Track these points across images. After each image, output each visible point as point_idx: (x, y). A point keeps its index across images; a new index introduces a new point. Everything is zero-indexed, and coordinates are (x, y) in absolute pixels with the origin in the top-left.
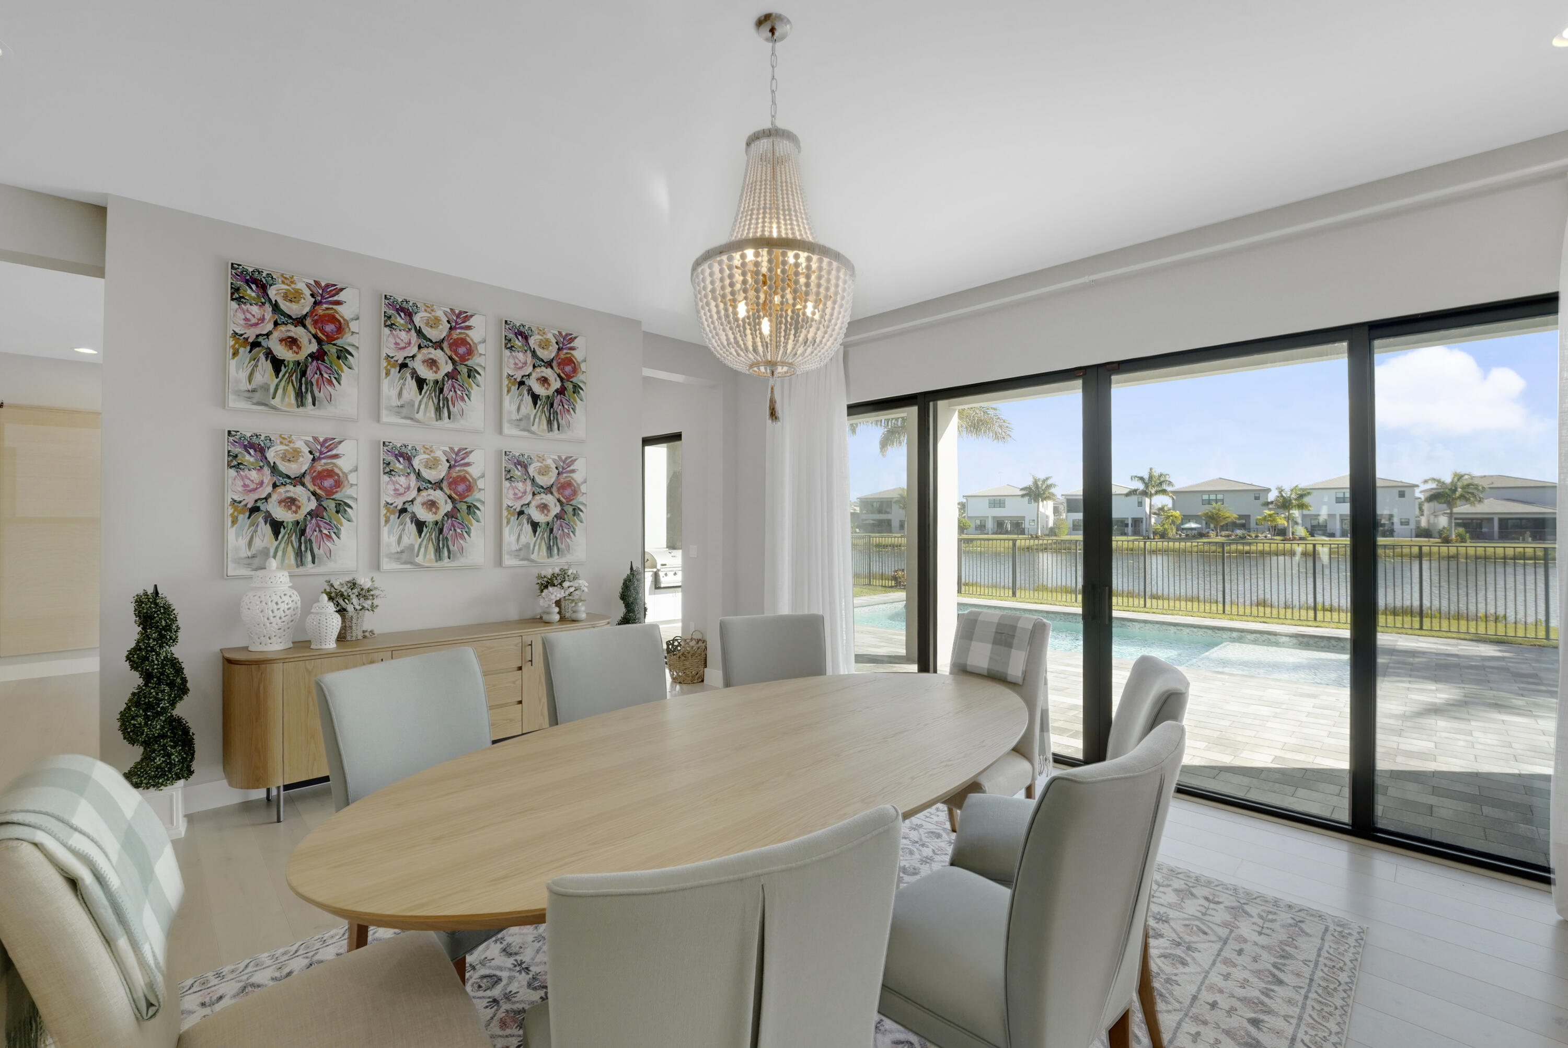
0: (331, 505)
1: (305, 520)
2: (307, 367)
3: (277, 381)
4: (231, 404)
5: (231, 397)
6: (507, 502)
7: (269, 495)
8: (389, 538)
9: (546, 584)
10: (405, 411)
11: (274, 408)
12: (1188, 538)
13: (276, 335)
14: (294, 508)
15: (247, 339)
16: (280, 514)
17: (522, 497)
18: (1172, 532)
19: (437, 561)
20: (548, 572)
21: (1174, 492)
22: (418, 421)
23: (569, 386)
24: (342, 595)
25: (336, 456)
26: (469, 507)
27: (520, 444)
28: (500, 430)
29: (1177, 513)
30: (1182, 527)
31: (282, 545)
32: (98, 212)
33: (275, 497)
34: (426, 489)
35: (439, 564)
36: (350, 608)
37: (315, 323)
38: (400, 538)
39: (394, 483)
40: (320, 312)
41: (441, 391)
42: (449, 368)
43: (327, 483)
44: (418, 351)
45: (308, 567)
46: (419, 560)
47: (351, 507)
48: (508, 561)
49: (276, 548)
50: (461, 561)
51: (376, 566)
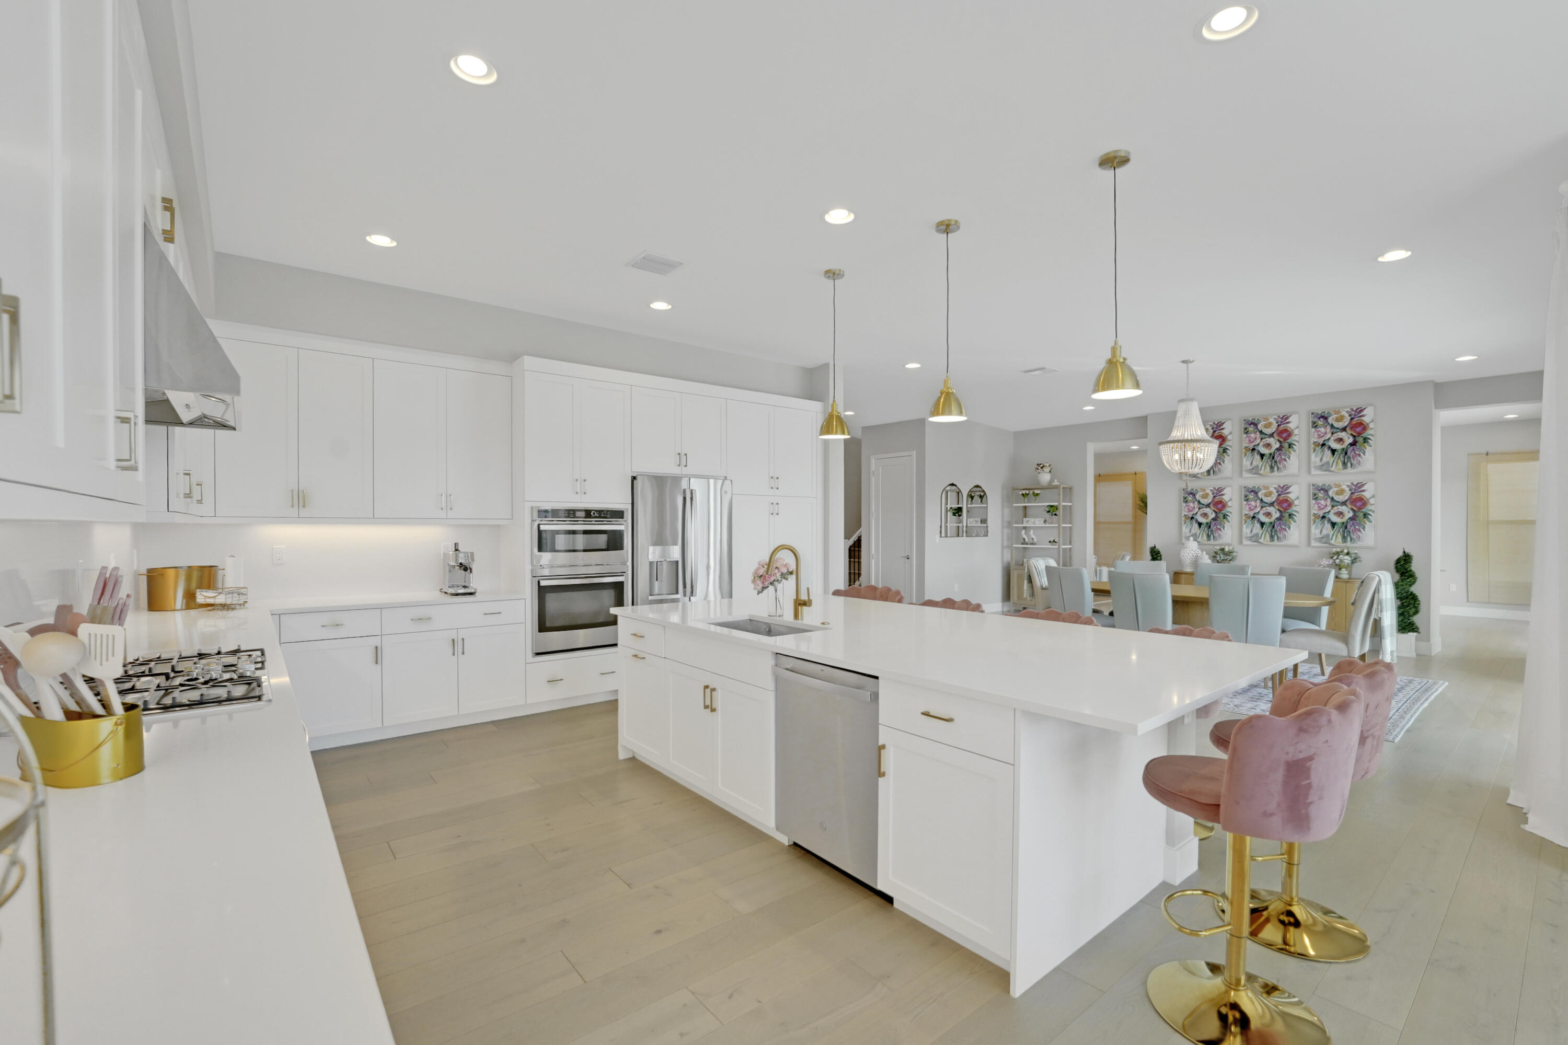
0: (1221, 516)
1: (1211, 522)
6: (1314, 511)
7: (1197, 513)
8: (1246, 530)
10: (1254, 471)
11: (1198, 477)
14: (1206, 517)
16: (1201, 520)
17: (1324, 508)
19: (1271, 542)
22: (1261, 475)
23: (1360, 440)
25: (1223, 495)
26: (1290, 515)
27: (1323, 479)
28: (1309, 472)
31: (1202, 533)
32: (1143, 420)
33: (1199, 513)
34: (1265, 507)
35: (1272, 543)
38: (1252, 530)
39: (1249, 505)
40: (1216, 435)
41: (1273, 458)
42: (1278, 446)
43: (1220, 506)
44: (1261, 441)
45: (1212, 542)
46: (1261, 540)
47: (1229, 516)
48: (1314, 543)
49: (1200, 533)
50: (1285, 542)
51: (1241, 542)
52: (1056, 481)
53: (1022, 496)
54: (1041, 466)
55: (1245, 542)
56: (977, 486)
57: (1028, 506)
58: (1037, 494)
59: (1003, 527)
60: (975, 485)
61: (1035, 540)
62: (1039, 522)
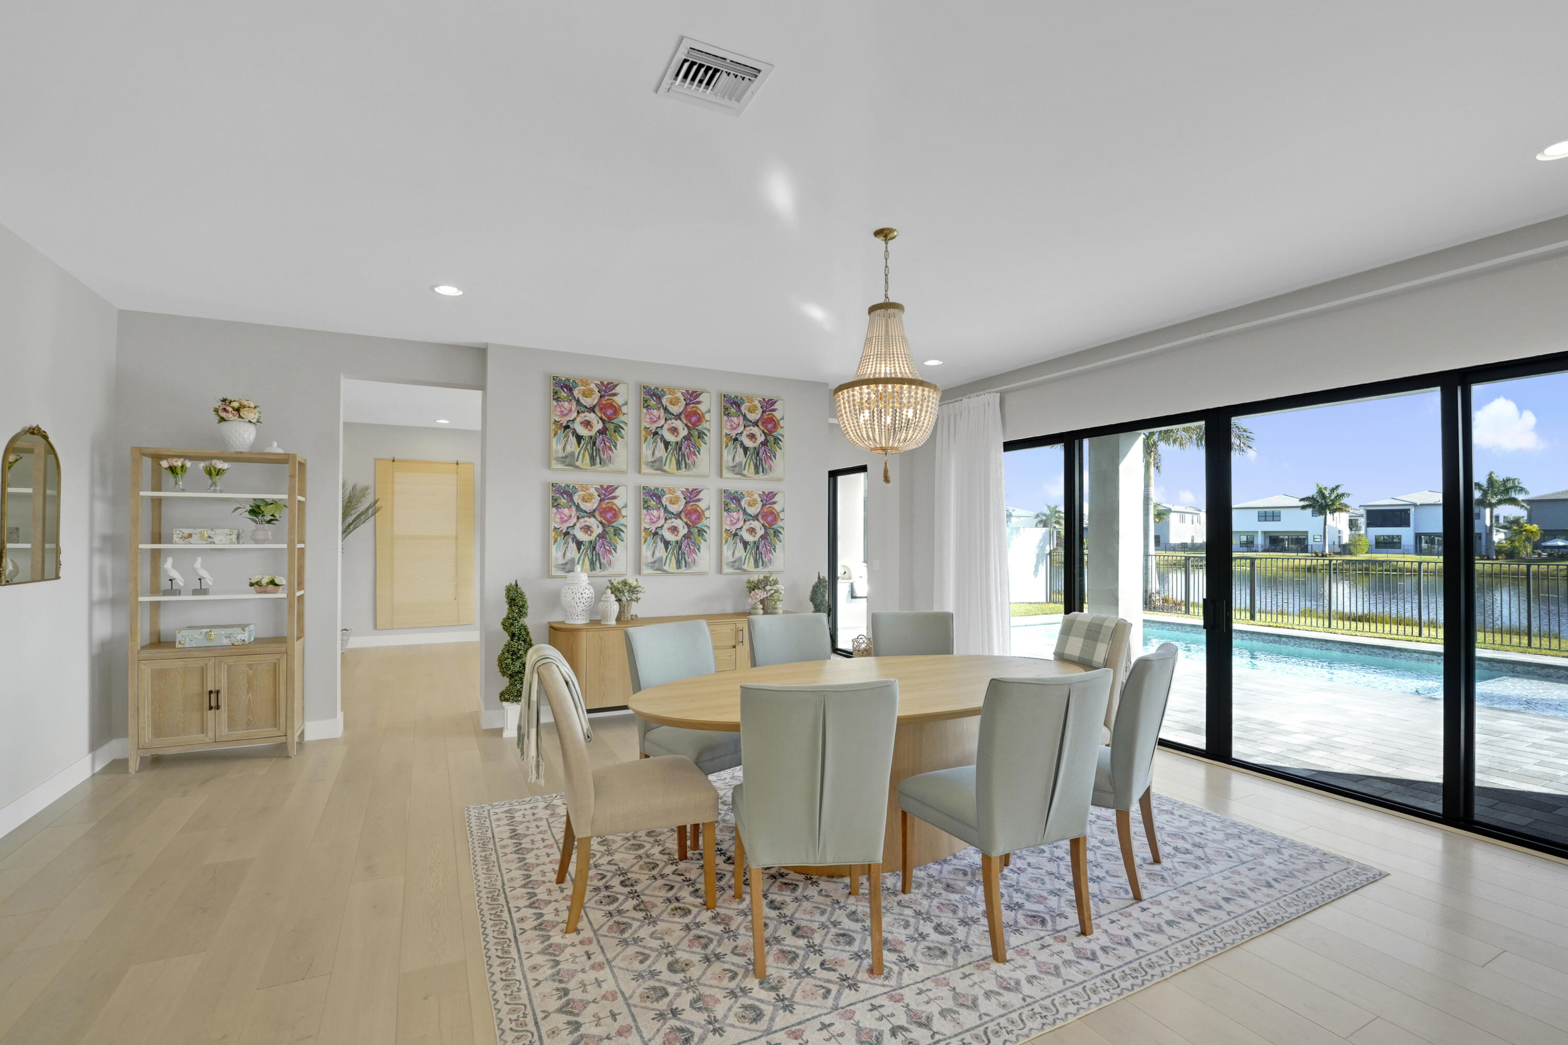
0: (611, 531)
1: (596, 540)
2: (596, 439)
3: (579, 449)
4: (554, 466)
5: (554, 462)
6: (725, 527)
7: (575, 525)
8: (646, 552)
9: (753, 587)
10: (656, 465)
11: (577, 467)
12: (1551, 558)
13: (579, 420)
14: (589, 532)
15: (562, 424)
16: (581, 537)
17: (736, 523)
18: (1527, 550)
19: (677, 568)
20: (755, 578)
21: (1529, 502)
22: (665, 471)
24: (619, 590)
25: (615, 498)
26: (699, 531)
27: (734, 484)
28: (720, 475)
29: (1535, 528)
30: (1543, 544)
31: (582, 556)
32: (481, 352)
33: (578, 525)
34: (670, 518)
35: (679, 571)
36: (624, 599)
37: (601, 409)
38: (654, 553)
39: (650, 515)
40: (604, 402)
41: (680, 449)
42: (685, 432)
43: (609, 515)
44: (665, 423)
45: (598, 571)
46: (666, 568)
47: (623, 532)
48: (726, 569)
49: (579, 558)
50: (694, 569)
51: (639, 571)
52: (275, 444)
53: (169, 472)
54: (236, 405)
55: (646, 570)
56: (34, 431)
57: (167, 498)
58: (219, 472)
59: (92, 551)
60: (28, 425)
61: (209, 581)
62: (222, 540)
